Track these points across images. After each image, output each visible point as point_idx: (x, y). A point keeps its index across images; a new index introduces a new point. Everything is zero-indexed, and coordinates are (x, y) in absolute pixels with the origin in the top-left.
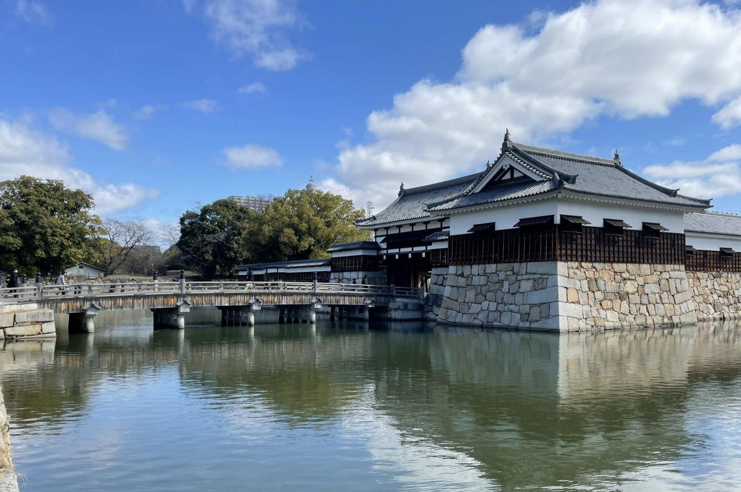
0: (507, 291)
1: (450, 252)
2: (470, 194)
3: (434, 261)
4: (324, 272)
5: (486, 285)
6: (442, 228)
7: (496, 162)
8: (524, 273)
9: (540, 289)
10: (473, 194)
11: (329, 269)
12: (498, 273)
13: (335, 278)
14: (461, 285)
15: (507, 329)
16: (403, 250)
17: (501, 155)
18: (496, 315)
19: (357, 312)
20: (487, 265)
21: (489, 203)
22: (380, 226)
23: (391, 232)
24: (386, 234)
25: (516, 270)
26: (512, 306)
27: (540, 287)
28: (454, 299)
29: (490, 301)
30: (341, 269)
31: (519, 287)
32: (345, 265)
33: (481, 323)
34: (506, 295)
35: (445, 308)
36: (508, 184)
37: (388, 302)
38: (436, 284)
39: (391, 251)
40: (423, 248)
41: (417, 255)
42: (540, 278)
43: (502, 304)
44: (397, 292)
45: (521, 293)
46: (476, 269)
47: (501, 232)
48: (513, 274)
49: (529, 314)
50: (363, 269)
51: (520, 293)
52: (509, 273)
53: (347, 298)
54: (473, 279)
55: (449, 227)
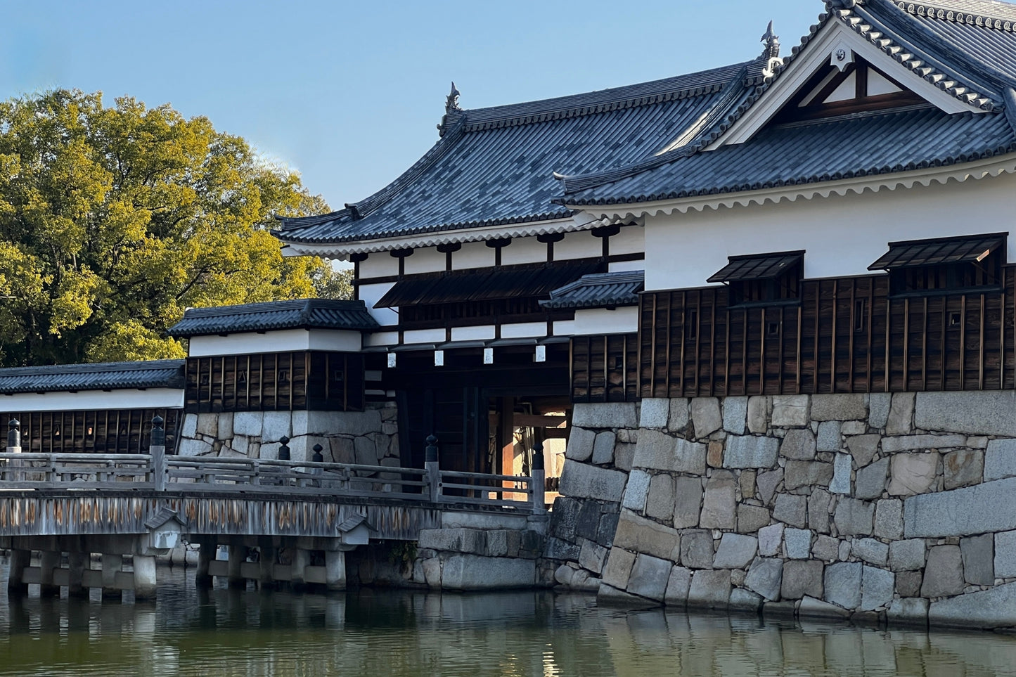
0: (848, 491)
1: (645, 348)
2: (714, 147)
3: (583, 378)
4: (156, 411)
5: (772, 469)
6: (607, 259)
7: (807, 42)
8: (906, 428)
9: (963, 486)
10: (724, 147)
11: (176, 399)
12: (814, 425)
13: (201, 436)
14: (685, 468)
15: (852, 620)
16: (463, 335)
17: (825, 20)
18: (807, 574)
19: (301, 562)
20: (777, 400)
21: (786, 184)
22: (378, 246)
23: (414, 267)
24: (395, 272)
25: (876, 419)
26: (862, 543)
27: (959, 479)
28: (662, 517)
29: (787, 525)
30: (226, 398)
31: (889, 477)
32: (241, 386)
33: (756, 600)
34: (844, 504)
35: (628, 550)
36: (846, 117)
37: (416, 528)
38: (588, 461)
39: (414, 337)
40: (539, 329)
41: (515, 354)
42: (960, 448)
43: (829, 534)
44: (446, 491)
45: (895, 497)
46: (738, 411)
47: (823, 284)
48: (867, 432)
49: (923, 570)
50: (317, 402)
51: (890, 497)
52: (851, 428)
53: (270, 509)
54: (729, 447)
55: (640, 256)
